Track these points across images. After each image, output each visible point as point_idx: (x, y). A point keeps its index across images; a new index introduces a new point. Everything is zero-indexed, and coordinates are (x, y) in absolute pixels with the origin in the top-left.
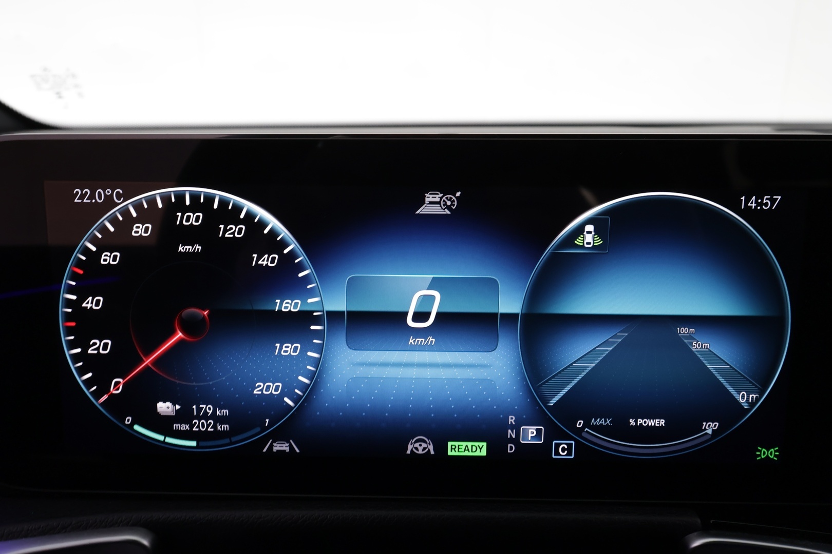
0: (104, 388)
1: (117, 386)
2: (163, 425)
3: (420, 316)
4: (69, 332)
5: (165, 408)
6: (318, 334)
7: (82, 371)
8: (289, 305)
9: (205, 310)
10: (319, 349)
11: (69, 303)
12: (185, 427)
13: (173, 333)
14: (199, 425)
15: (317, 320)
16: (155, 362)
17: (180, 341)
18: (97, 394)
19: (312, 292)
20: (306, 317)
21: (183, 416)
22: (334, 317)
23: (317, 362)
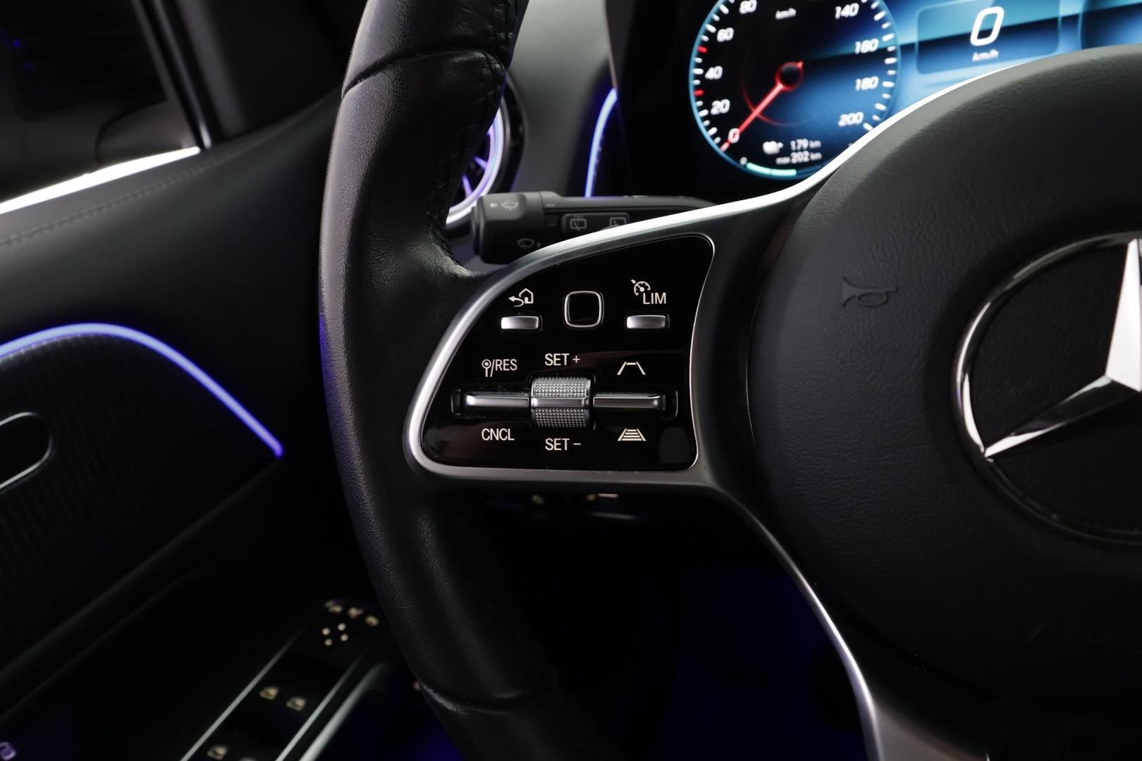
0: (724, 139)
1: (734, 135)
2: (769, 161)
3: (984, 33)
4: (698, 98)
5: (771, 147)
6: (893, 66)
7: (708, 128)
8: (866, 46)
9: (798, 62)
10: (893, 79)
11: (697, 77)
12: (785, 160)
13: (773, 86)
14: (797, 158)
15: (892, 54)
16: (764, 112)
17: (781, 93)
18: (720, 145)
19: (887, 31)
20: (882, 53)
21: (786, 152)
22: (906, 49)
23: (891, 91)
